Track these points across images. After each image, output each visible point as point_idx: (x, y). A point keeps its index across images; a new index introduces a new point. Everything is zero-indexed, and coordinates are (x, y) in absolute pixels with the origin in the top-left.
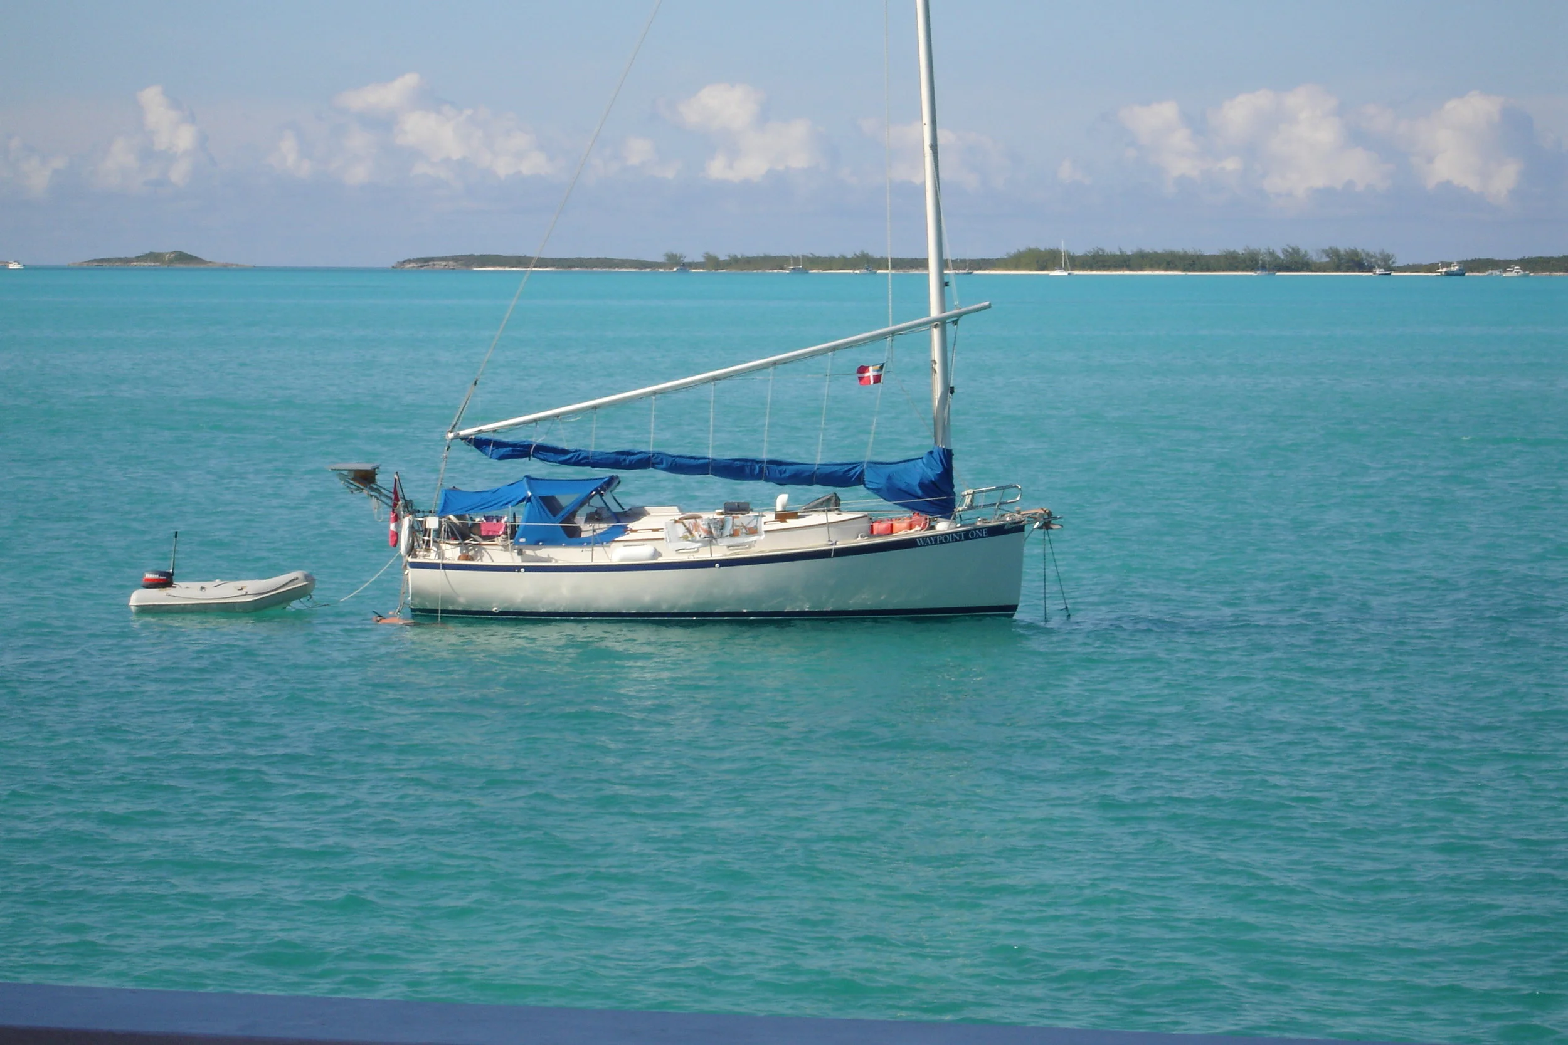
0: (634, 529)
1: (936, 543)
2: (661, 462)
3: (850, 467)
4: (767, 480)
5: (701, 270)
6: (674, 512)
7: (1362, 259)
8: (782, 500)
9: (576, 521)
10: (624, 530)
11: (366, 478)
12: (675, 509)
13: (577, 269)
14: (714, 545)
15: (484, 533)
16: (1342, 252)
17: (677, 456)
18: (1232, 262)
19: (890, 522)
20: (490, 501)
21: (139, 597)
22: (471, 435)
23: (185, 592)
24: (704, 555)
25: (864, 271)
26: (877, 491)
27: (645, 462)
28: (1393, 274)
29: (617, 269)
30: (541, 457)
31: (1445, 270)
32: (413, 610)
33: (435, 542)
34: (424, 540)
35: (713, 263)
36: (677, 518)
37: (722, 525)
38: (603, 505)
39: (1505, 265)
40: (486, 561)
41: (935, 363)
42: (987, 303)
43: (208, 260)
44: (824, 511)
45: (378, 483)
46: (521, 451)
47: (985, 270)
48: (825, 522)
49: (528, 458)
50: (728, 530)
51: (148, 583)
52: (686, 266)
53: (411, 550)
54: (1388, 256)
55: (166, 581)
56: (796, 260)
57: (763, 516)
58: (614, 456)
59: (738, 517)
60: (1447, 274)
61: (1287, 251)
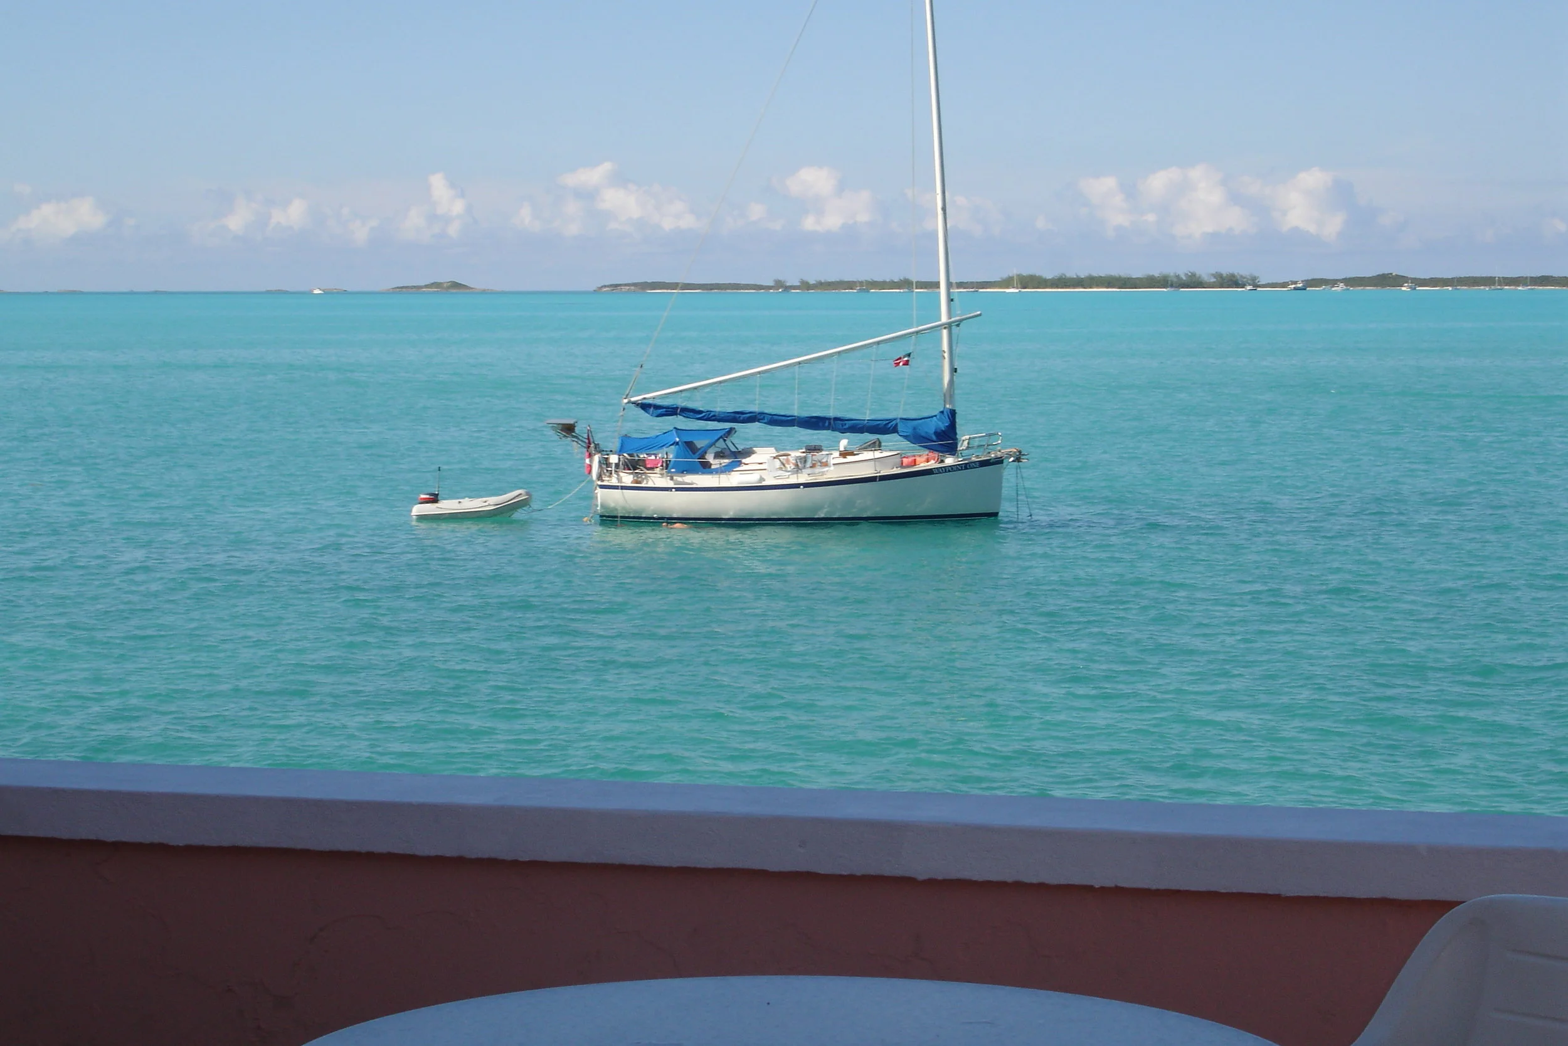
0: (746, 463)
1: (946, 472)
2: (763, 419)
3: (887, 422)
4: (833, 430)
5: (798, 291)
6: (772, 452)
7: (1237, 280)
8: (843, 444)
9: (706, 457)
10: (740, 463)
11: (569, 429)
12: (772, 450)
13: (716, 291)
14: (800, 473)
15: (649, 466)
16: (1225, 275)
17: (775, 415)
18: (1151, 282)
19: (914, 458)
20: (651, 445)
21: (418, 510)
22: (638, 401)
23: (447, 506)
24: (793, 480)
25: (907, 290)
26: (906, 437)
27: (753, 418)
28: (1259, 289)
29: (742, 291)
30: (684, 415)
31: (1293, 286)
32: (601, 516)
33: (616, 471)
34: (607, 470)
35: (805, 286)
36: (774, 455)
37: (805, 460)
38: (726, 447)
39: (1333, 283)
40: (650, 484)
41: (945, 352)
42: (979, 313)
43: (472, 287)
44: (872, 450)
45: (577, 432)
46: (672, 411)
47: (986, 288)
48: (872, 457)
49: (675, 416)
50: (809, 464)
51: (423, 500)
52: (787, 288)
53: (600, 478)
54: (1255, 277)
55: (434, 499)
56: (861, 283)
57: (832, 454)
58: (732, 415)
59: (815, 455)
60: (1295, 289)
61: (1187, 274)
